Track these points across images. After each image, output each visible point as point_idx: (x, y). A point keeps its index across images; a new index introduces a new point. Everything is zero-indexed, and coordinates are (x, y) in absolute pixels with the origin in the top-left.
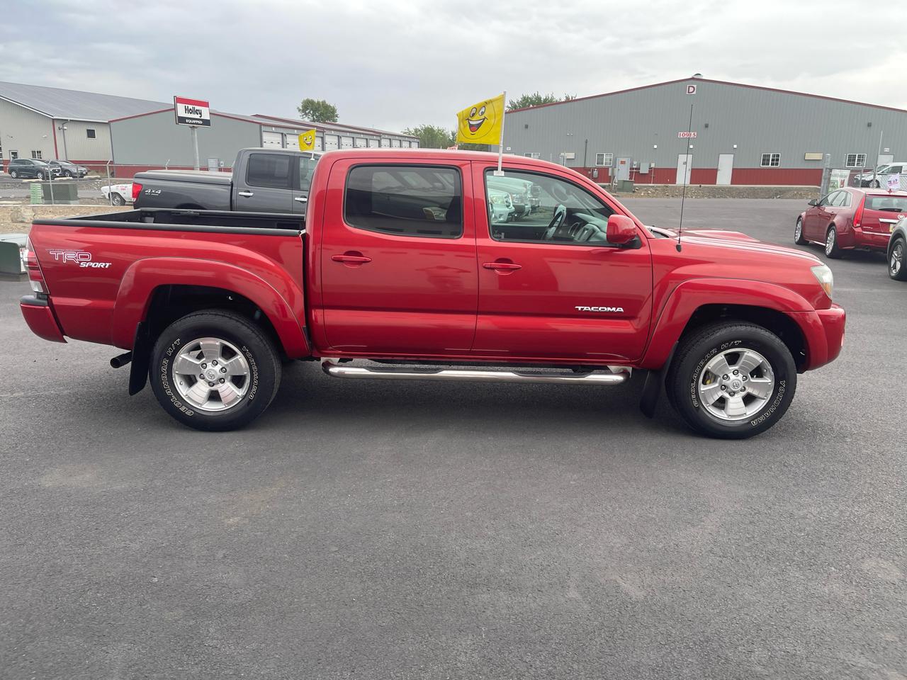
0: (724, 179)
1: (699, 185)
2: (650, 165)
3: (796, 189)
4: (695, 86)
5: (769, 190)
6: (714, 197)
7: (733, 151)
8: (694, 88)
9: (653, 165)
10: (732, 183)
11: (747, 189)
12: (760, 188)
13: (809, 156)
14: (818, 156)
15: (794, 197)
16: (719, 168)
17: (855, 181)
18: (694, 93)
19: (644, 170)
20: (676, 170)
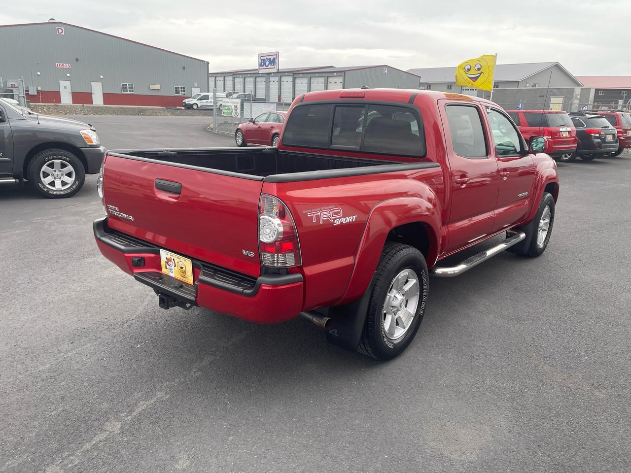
0: (98, 100)
1: (82, 105)
2: (37, 88)
3: (152, 109)
4: (63, 28)
5: (134, 109)
6: (97, 114)
7: (100, 80)
8: (62, 30)
9: (39, 88)
10: (104, 104)
11: (118, 108)
12: (127, 108)
13: (153, 87)
14: (157, 87)
15: (151, 114)
16: (93, 93)
17: (184, 104)
18: (63, 34)
19: (32, 92)
20: (59, 93)
